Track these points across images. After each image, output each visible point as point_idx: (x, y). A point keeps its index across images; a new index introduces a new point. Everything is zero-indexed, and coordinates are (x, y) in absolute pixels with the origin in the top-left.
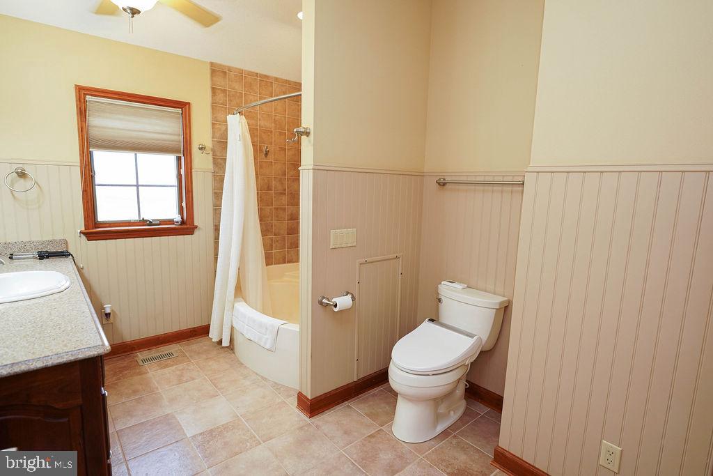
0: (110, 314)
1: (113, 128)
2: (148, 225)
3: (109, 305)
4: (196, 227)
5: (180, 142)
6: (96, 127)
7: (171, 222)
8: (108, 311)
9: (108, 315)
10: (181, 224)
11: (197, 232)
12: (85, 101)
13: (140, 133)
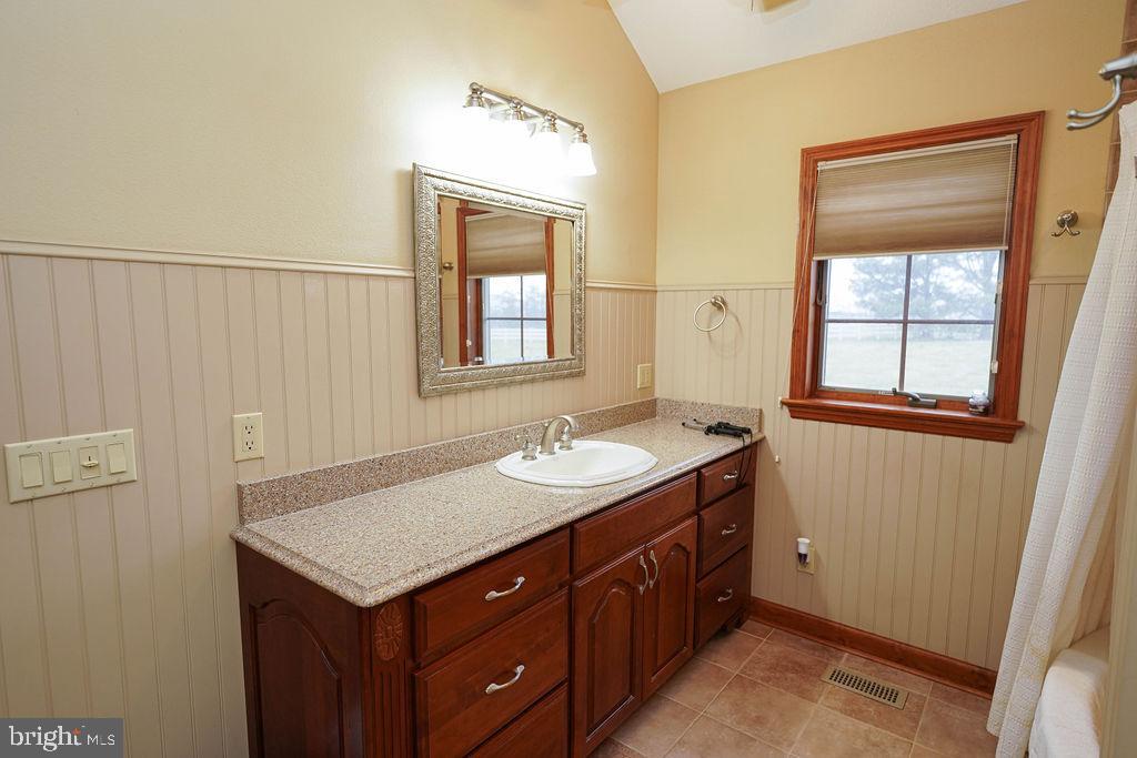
0: (805, 556)
1: (856, 213)
2: (911, 405)
3: (807, 541)
4: (1021, 426)
5: (1003, 215)
6: (828, 216)
7: (962, 403)
8: (803, 550)
9: (802, 558)
10: (981, 414)
11: (1021, 440)
12: (815, 173)
13: (908, 213)
